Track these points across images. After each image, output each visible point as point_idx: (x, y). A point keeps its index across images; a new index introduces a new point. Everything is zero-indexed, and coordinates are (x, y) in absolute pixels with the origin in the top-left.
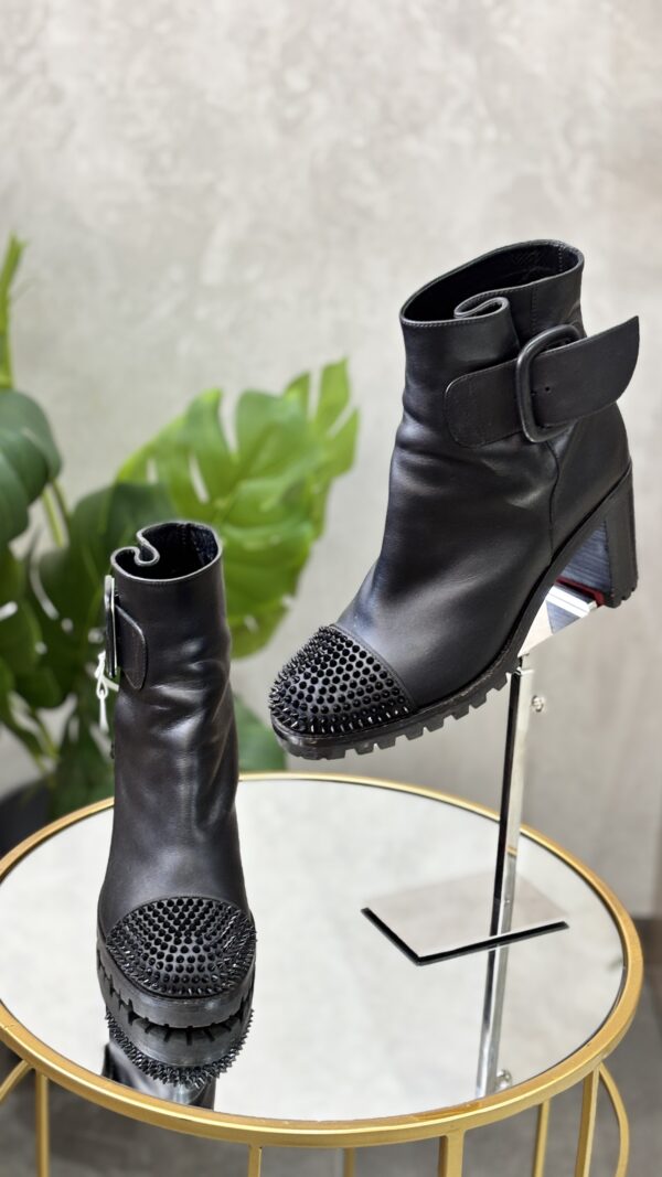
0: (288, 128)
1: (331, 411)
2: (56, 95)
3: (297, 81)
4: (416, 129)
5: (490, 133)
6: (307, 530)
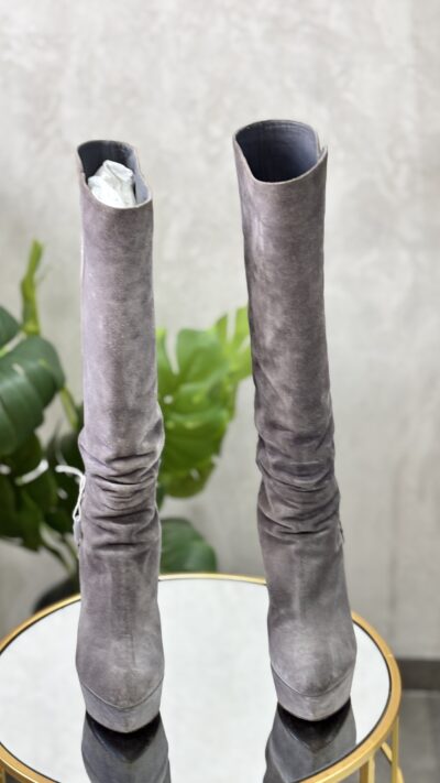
6: (224, 414)
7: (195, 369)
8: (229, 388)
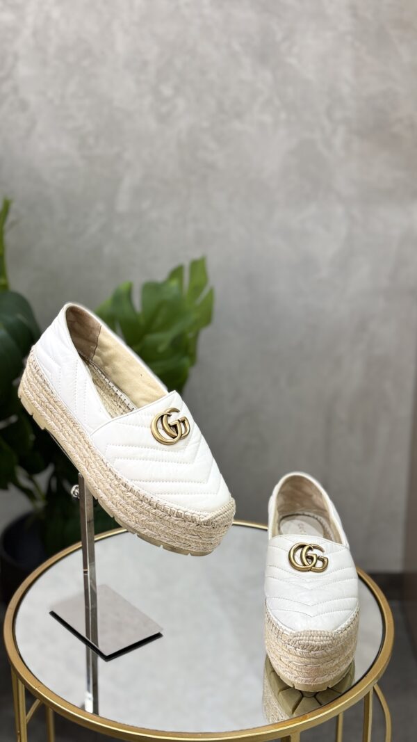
0: (163, 119)
1: (197, 289)
2: (24, 106)
3: (167, 91)
4: (239, 116)
5: (283, 116)
6: (186, 361)
7: (159, 320)
8: (190, 335)
